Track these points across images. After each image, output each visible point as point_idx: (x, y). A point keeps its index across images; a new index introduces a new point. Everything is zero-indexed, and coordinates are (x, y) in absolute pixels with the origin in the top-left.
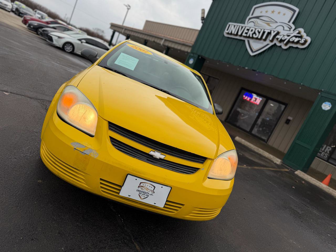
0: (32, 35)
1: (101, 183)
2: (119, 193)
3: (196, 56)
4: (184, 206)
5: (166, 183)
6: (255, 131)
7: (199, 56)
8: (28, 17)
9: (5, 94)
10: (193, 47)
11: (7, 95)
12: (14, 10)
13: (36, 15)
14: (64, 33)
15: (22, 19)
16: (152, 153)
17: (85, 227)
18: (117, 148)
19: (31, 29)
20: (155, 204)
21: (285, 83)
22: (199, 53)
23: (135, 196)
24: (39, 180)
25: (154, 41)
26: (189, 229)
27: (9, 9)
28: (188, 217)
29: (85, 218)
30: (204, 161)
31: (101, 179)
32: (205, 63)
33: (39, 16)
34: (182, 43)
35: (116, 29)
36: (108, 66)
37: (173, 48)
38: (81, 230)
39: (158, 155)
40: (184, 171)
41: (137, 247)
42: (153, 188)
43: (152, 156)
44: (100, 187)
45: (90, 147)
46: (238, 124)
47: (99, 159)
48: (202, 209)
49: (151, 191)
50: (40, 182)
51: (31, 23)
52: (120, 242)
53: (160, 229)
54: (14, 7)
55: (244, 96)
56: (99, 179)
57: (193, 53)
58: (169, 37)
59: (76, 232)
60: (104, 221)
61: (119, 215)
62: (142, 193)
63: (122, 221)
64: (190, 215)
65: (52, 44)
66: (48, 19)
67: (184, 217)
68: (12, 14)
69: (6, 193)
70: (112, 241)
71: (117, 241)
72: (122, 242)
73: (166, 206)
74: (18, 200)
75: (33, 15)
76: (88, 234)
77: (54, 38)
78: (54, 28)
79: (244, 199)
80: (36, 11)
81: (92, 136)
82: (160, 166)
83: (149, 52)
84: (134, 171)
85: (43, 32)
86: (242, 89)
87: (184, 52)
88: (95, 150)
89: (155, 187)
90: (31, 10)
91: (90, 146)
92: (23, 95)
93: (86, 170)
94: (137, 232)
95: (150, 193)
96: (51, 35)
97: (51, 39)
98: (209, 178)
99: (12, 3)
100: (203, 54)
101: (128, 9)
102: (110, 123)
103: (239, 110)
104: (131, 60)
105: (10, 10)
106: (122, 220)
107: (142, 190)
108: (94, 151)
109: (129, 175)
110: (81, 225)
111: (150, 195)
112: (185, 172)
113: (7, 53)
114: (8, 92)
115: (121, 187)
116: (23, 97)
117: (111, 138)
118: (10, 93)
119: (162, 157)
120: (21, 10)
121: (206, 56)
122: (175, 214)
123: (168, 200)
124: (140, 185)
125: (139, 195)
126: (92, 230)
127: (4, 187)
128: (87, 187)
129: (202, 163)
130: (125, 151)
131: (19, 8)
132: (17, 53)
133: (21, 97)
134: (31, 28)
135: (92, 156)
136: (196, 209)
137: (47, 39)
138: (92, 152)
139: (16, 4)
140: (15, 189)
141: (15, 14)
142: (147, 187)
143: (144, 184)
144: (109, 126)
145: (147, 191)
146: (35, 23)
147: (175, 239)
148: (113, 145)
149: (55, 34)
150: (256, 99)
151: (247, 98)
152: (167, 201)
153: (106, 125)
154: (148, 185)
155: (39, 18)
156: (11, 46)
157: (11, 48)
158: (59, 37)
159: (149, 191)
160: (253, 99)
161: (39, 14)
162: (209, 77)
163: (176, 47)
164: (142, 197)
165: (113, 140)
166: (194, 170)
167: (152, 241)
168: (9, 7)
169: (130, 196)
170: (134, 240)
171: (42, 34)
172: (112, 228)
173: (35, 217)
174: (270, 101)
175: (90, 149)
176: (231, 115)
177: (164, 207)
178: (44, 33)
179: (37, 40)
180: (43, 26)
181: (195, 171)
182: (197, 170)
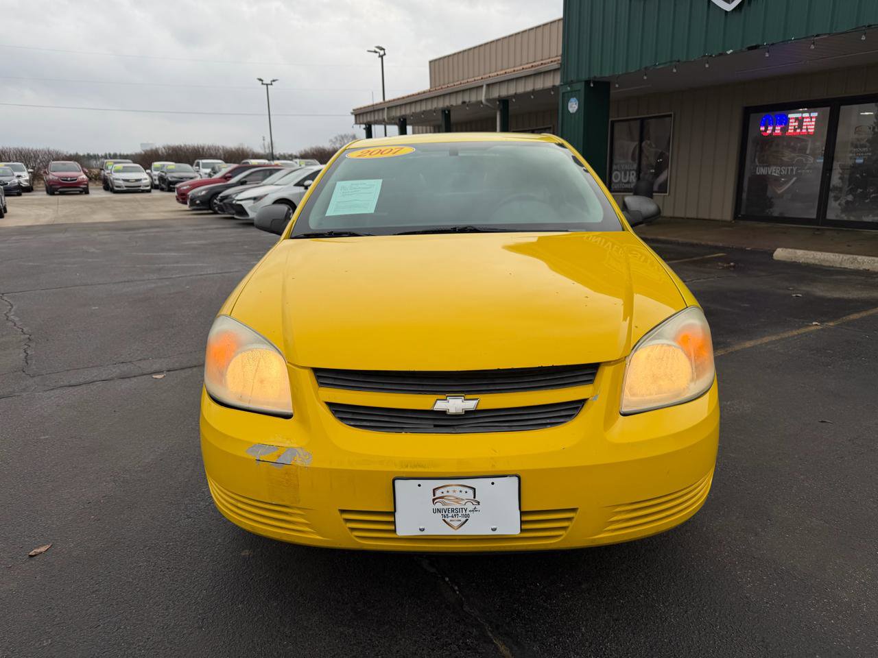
0: (207, 219)
1: (347, 520)
2: (395, 531)
3: (580, 87)
4: (579, 510)
5: (501, 468)
6: (834, 211)
7: (587, 83)
8: (183, 186)
9: (156, 378)
10: (563, 67)
11: (161, 379)
12: (157, 182)
13: (202, 171)
14: (264, 185)
15: (175, 194)
16: (440, 406)
17: (360, 632)
18: (352, 424)
19: (199, 208)
20: (494, 530)
21: (863, 38)
22: (584, 77)
23: (437, 527)
24: (245, 551)
25: (464, 103)
26: (647, 561)
27: (148, 186)
28: (607, 536)
29: (359, 610)
30: (594, 374)
31: (343, 511)
32: (612, 92)
33: (208, 171)
34: (532, 71)
35: (369, 118)
36: (313, 230)
37: (516, 95)
38: (352, 643)
39: (455, 405)
40: (544, 422)
41: (502, 648)
42: (471, 492)
43: (443, 413)
44: (348, 530)
45: (287, 444)
46: (776, 212)
47: (316, 465)
48: (638, 505)
49: (469, 500)
50: (247, 553)
51: (193, 194)
52: (454, 647)
53: (562, 585)
54: (154, 177)
55: (762, 128)
56: (339, 513)
57: (571, 83)
58: (494, 75)
59: (339, 651)
60: (407, 606)
61: (447, 579)
62: (450, 515)
63: (455, 591)
64: (608, 528)
65: (246, 220)
66: (226, 168)
67: (595, 539)
68: (156, 194)
69: (174, 604)
70: (433, 650)
71: (445, 648)
72: (458, 646)
73: (526, 527)
74: (200, 612)
75: (196, 174)
76: (369, 649)
77: (247, 205)
78: (242, 183)
79: (822, 422)
80: (198, 165)
81: (287, 416)
82: (473, 430)
83: (406, 148)
84: (407, 466)
85: (221, 203)
86: (748, 112)
87: (545, 91)
88: (301, 448)
89: (475, 489)
90: (188, 166)
91: (288, 442)
92: (195, 366)
93: (299, 501)
94: (498, 610)
95: (470, 506)
96: (238, 203)
97: (241, 211)
98: (625, 415)
99: (148, 171)
100: (596, 74)
101: (381, 57)
102: (316, 371)
103: (762, 171)
104: (363, 188)
105: (149, 188)
106: (456, 588)
107: (445, 507)
108: (300, 451)
109: (397, 482)
110: (351, 630)
111: (471, 514)
112: (548, 421)
113: (153, 285)
114: (163, 372)
115: (393, 514)
116: (195, 369)
117: (330, 405)
118: (168, 371)
119: (470, 405)
120: (169, 177)
121: (607, 73)
122: (562, 540)
123: (523, 510)
124: (434, 495)
125: (444, 520)
126: (379, 635)
127: (170, 590)
128: (321, 538)
129: (591, 381)
130: (372, 424)
131: (163, 174)
132: (174, 276)
133: (190, 372)
134: (198, 205)
135: (299, 463)
136: (619, 509)
137: (233, 214)
138: (297, 455)
139: (156, 169)
140: (193, 588)
141: (162, 190)
142: (454, 494)
143: (444, 490)
144: (318, 377)
145: (459, 506)
146: (201, 191)
147: (608, 600)
148: (342, 419)
149: (243, 196)
150: (800, 121)
151: (774, 130)
152: (522, 513)
153: (308, 379)
154: (454, 490)
155: (210, 175)
156: (161, 265)
157: (160, 270)
158: (255, 199)
159: (463, 502)
160: (793, 124)
161: (205, 166)
162: (642, 120)
163: (522, 88)
164: (456, 524)
165: (335, 408)
166: (572, 409)
167: (543, 624)
168: (144, 181)
169: (424, 530)
170: (491, 632)
171: (222, 210)
172: (430, 618)
173: (243, 640)
174: (844, 109)
175: (289, 449)
176: (744, 196)
177: (522, 530)
178: (224, 203)
179: (215, 226)
180: (220, 190)
181: (577, 408)
182: (580, 405)
